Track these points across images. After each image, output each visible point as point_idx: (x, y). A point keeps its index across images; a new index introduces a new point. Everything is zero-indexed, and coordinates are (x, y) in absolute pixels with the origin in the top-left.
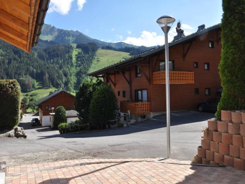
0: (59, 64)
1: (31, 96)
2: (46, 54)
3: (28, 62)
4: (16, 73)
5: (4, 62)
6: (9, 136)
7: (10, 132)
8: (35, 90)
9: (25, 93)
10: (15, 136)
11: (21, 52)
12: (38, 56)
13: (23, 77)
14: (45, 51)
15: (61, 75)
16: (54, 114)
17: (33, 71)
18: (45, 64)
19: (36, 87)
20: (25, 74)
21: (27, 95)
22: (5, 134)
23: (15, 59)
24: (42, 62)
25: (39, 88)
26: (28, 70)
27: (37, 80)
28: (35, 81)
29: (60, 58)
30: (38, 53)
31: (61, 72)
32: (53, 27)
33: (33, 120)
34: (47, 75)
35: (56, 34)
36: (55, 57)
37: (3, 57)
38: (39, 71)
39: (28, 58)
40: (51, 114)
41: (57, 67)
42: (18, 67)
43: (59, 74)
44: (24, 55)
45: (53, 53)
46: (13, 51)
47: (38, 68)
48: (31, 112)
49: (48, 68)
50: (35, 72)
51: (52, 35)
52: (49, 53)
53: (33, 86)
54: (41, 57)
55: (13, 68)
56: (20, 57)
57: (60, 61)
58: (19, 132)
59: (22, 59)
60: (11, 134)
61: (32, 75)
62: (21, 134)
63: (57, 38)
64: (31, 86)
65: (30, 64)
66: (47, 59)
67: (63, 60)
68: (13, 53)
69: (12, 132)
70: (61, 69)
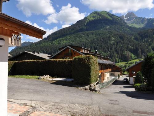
0: (148, 42)
1: (130, 64)
2: (139, 36)
3: (128, 43)
4: (121, 50)
5: (114, 44)
6: (86, 89)
7: (86, 87)
8: (132, 60)
9: (126, 62)
10: (89, 90)
11: (124, 37)
12: (134, 38)
13: (125, 52)
14: (139, 34)
15: (150, 50)
16: (135, 76)
17: (131, 48)
18: (139, 43)
19: (133, 58)
20: (126, 50)
21: (127, 63)
22: (83, 88)
23: (120, 42)
24: (137, 42)
25: (135, 59)
26: (128, 47)
27: (134, 54)
28: (132, 54)
29: (149, 38)
30: (134, 37)
31: (150, 47)
32: (144, 18)
33: (124, 79)
34: (140, 50)
35: (146, 22)
36: (146, 38)
37: (114, 42)
38: (135, 48)
39: (128, 40)
40: (133, 76)
41: (147, 44)
42: (122, 46)
43: (148, 49)
44: (126, 39)
45: (144, 35)
46: (119, 37)
47: (134, 46)
48: (127, 74)
49: (140, 45)
50: (132, 49)
51: (143, 23)
52: (141, 36)
53: (131, 58)
54: (136, 39)
55: (119, 47)
56: (123, 40)
57: (149, 40)
58: (92, 88)
59: (124, 41)
60: (87, 88)
61: (131, 51)
62: (93, 89)
63: (147, 25)
64: (130, 58)
65: (129, 44)
66: (140, 40)
67: (151, 39)
68: (119, 38)
69: (88, 87)
70: (150, 46)
